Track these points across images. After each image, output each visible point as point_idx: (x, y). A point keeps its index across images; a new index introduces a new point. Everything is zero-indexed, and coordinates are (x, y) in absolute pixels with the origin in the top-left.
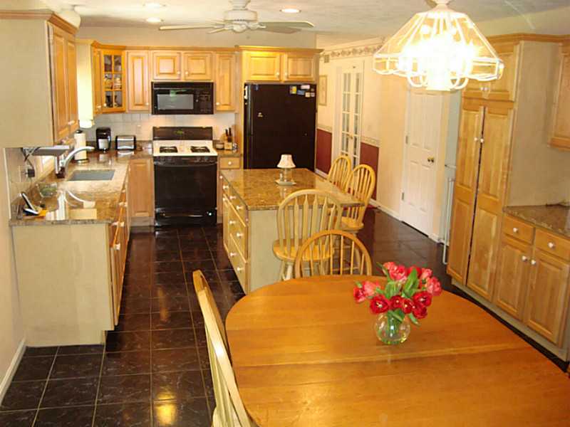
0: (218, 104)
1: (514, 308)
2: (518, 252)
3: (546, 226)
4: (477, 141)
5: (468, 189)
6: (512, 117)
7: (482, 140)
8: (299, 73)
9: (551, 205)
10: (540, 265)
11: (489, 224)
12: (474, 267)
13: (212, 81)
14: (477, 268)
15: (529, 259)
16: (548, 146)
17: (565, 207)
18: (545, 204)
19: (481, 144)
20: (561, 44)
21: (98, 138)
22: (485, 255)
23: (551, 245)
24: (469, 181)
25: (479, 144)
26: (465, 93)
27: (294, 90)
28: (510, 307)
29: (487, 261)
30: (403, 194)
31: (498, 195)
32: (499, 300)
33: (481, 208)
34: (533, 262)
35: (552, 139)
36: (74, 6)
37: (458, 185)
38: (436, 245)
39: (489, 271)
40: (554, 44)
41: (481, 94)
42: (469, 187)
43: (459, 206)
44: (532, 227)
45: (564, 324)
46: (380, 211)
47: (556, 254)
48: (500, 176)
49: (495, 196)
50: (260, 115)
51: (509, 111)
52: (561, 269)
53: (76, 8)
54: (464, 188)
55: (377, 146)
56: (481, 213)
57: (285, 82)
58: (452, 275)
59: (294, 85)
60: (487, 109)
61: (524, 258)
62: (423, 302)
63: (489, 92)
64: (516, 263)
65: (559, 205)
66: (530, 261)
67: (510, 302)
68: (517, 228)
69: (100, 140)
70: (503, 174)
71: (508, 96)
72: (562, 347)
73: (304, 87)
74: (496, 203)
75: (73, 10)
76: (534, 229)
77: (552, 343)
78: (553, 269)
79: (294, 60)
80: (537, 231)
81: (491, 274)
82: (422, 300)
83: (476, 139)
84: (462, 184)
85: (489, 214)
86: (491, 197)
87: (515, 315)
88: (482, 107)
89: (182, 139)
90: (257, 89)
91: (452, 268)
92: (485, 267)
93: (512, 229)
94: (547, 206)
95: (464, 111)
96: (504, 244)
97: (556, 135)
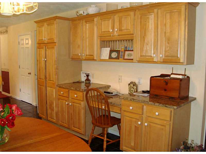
1: (66, 124)
2: (64, 101)
3: (73, 89)
4: (44, 60)
5: (42, 80)
6: (56, 49)
7: (46, 59)
9: (75, 82)
10: (73, 105)
11: (52, 92)
12: (49, 111)
14: (50, 111)
15: (69, 103)
16: (71, 59)
17: (80, 82)
18: (72, 82)
19: (46, 61)
20: (71, 21)
22: (53, 105)
23: (75, 96)
24: (43, 77)
25: (45, 61)
26: (38, 42)
28: (65, 124)
29: (53, 108)
30: (20, 89)
31: (54, 81)
32: (60, 122)
33: (48, 87)
34: (70, 104)
35: (72, 57)
37: (39, 79)
38: (35, 107)
39: (55, 111)
40: (69, 21)
41: (44, 41)
42: (43, 79)
43: (40, 88)
44: (68, 90)
45: (85, 126)
46: (12, 98)
47: (78, 99)
48: (54, 72)
49: (53, 81)
51: (55, 46)
52: (80, 104)
54: (41, 80)
55: (8, 71)
56: (48, 89)
58: (41, 117)
60: (46, 47)
61: (67, 103)
62: (11, 119)
63: (47, 40)
64: (64, 106)
65: (78, 82)
66: (69, 104)
67: (65, 122)
68: (63, 92)
70: (55, 71)
71: (54, 41)
72: (85, 135)
74: (54, 84)
76: (69, 91)
77: (82, 134)
78: (78, 105)
80: (70, 91)
81: (56, 112)
82: (11, 118)
83: (43, 59)
84: (40, 79)
85: (52, 89)
86: (52, 82)
87: (67, 127)
88: (45, 47)
91: (41, 114)
92: (53, 110)
93: (61, 93)
94: (74, 83)
95: (38, 49)
96: (59, 99)
97: (73, 55)
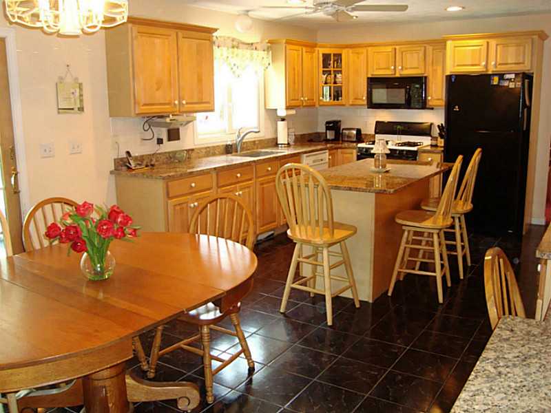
0: (429, 98)
8: (510, 61)
13: (425, 75)
21: (326, 130)
27: (495, 81)
36: (248, 11)
50: (457, 108)
53: (250, 13)
57: (493, 71)
59: (496, 75)
69: (328, 131)
73: (507, 76)
75: (247, 15)
79: (504, 47)
89: (399, 134)
90: (453, 80)
